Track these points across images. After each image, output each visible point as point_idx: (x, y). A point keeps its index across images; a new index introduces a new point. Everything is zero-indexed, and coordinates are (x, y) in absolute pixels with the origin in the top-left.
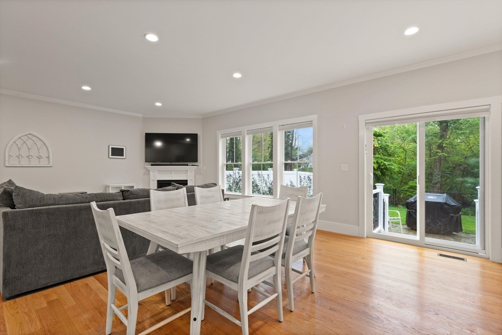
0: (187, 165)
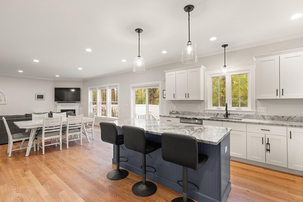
0: (75, 103)
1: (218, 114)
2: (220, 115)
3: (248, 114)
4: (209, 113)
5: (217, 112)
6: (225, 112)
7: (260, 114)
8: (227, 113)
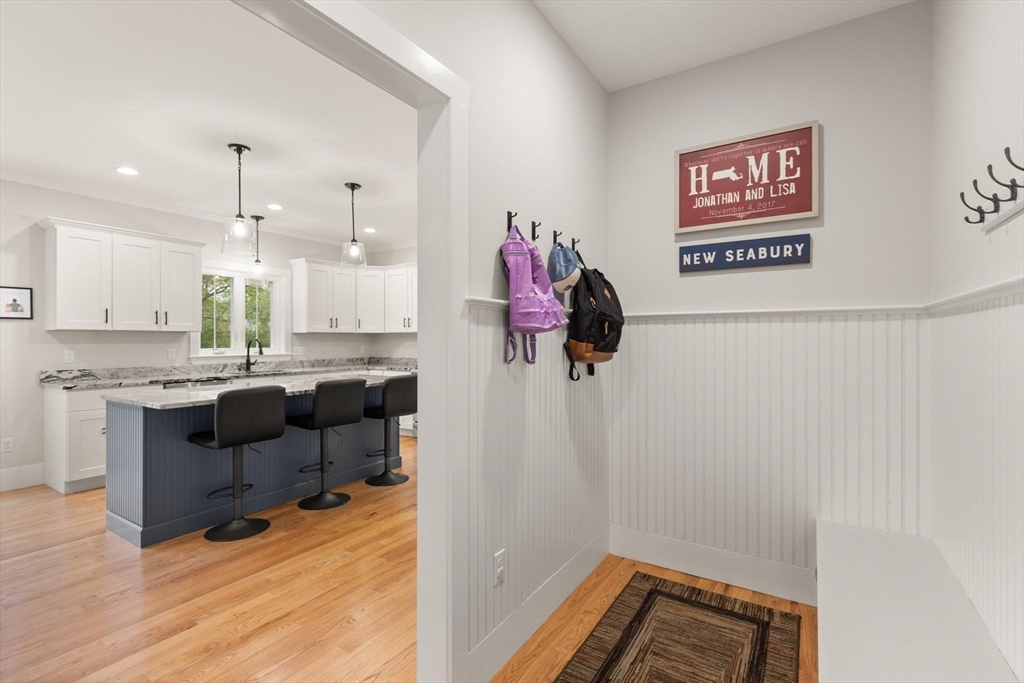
1: (225, 366)
2: (230, 366)
3: (282, 359)
4: (203, 367)
5: (224, 362)
6: (244, 361)
7: (297, 359)
8: (248, 361)
